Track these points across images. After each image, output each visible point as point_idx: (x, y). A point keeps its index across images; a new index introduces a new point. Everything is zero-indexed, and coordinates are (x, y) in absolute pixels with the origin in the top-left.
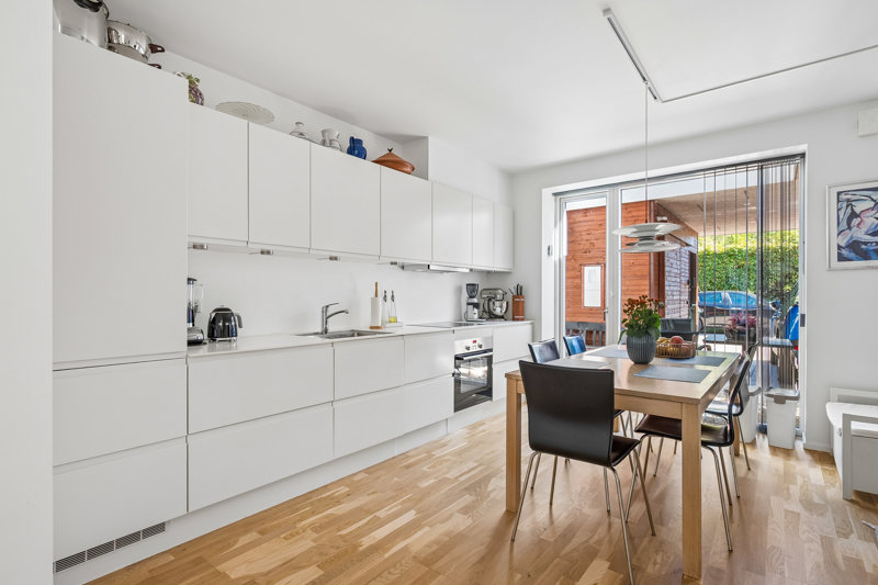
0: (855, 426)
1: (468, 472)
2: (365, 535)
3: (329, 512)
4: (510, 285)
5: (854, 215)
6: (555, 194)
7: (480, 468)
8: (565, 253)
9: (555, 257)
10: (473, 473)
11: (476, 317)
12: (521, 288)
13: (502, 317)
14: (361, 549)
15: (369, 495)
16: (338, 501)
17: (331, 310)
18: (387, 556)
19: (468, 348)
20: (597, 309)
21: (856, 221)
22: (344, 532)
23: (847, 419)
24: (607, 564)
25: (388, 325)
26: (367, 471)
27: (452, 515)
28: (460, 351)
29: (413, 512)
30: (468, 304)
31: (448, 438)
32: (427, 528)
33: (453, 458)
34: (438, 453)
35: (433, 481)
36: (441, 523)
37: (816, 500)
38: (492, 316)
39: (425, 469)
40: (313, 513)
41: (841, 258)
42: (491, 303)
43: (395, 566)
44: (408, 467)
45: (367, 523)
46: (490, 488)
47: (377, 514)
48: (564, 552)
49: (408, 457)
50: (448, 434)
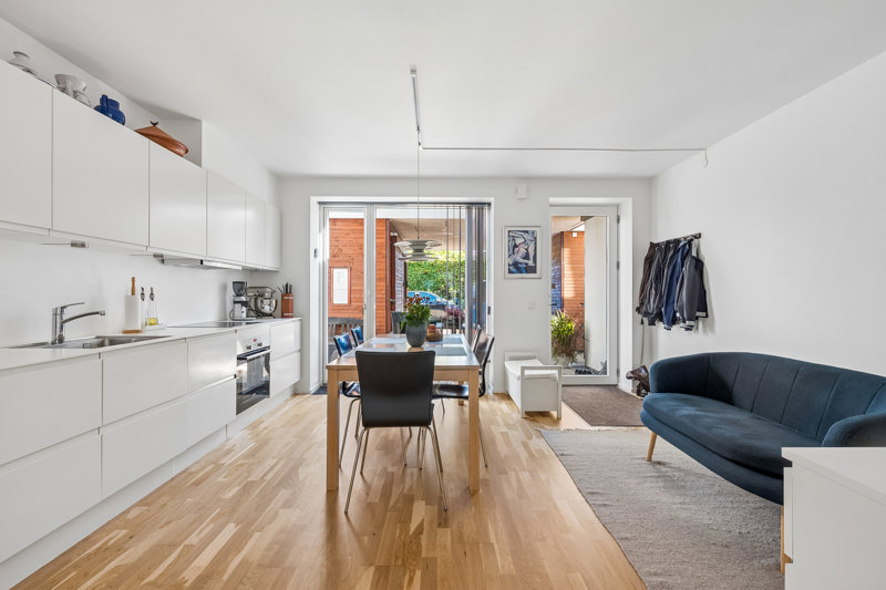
0: (527, 372)
1: (271, 469)
2: (185, 569)
3: (112, 565)
4: (278, 284)
5: (515, 246)
6: (320, 203)
7: (282, 462)
8: (327, 256)
9: (320, 259)
10: (277, 469)
11: (244, 315)
12: (291, 286)
13: (271, 315)
14: (187, 585)
15: (162, 527)
16: (119, 548)
17: (68, 314)
18: (225, 577)
19: (249, 348)
20: (344, 305)
21: (516, 250)
22: (151, 578)
23: (523, 369)
24: (423, 503)
25: (148, 327)
26: (141, 503)
27: (277, 513)
28: (241, 351)
29: (232, 525)
30: (235, 302)
31: (229, 445)
32: (257, 535)
33: (250, 461)
34: (227, 461)
35: (236, 489)
36: (270, 523)
37: (511, 422)
38: (261, 314)
39: (221, 479)
40: (86, 576)
41: (510, 272)
42: (259, 302)
43: (241, 582)
44: (198, 483)
45: (179, 556)
46: (301, 477)
47: (186, 543)
48: (390, 506)
49: (191, 473)
50: (228, 440)
